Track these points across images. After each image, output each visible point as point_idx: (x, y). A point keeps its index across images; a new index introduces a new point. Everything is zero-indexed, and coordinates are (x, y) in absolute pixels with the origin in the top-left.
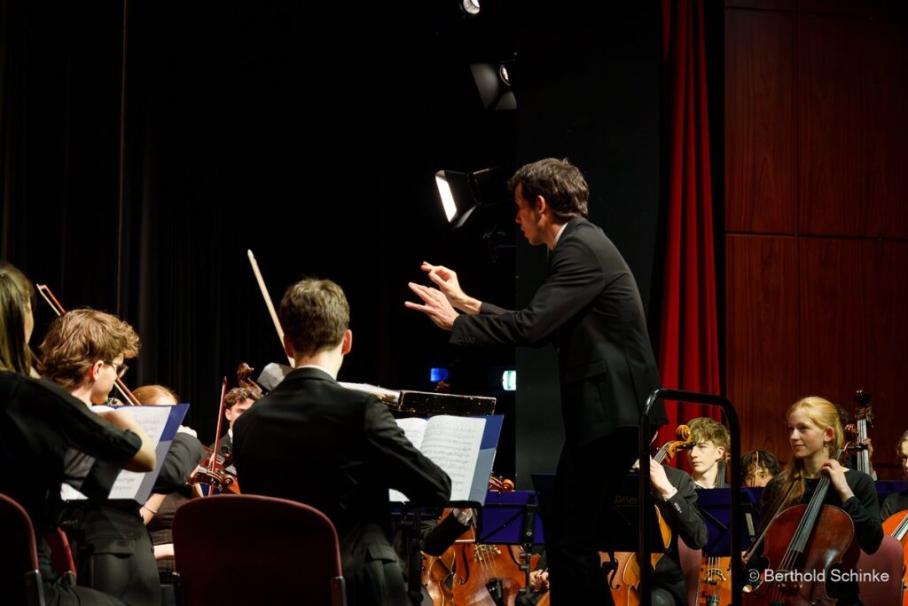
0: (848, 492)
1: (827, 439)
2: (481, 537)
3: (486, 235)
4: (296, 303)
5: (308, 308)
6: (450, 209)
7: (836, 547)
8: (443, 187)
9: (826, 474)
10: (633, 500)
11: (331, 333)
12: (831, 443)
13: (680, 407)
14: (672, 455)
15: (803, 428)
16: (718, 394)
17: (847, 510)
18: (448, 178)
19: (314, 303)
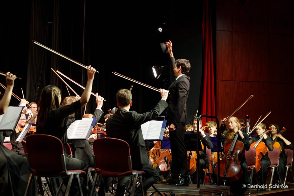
0: (243, 137)
1: (237, 125)
2: (162, 147)
3: (164, 81)
4: (119, 95)
5: (122, 96)
6: (155, 75)
7: (240, 150)
8: (154, 70)
9: (238, 133)
10: (196, 139)
11: (127, 103)
12: (238, 126)
13: (206, 119)
14: (204, 129)
15: (232, 122)
16: (215, 116)
17: (242, 141)
18: (155, 68)
19: (123, 95)
